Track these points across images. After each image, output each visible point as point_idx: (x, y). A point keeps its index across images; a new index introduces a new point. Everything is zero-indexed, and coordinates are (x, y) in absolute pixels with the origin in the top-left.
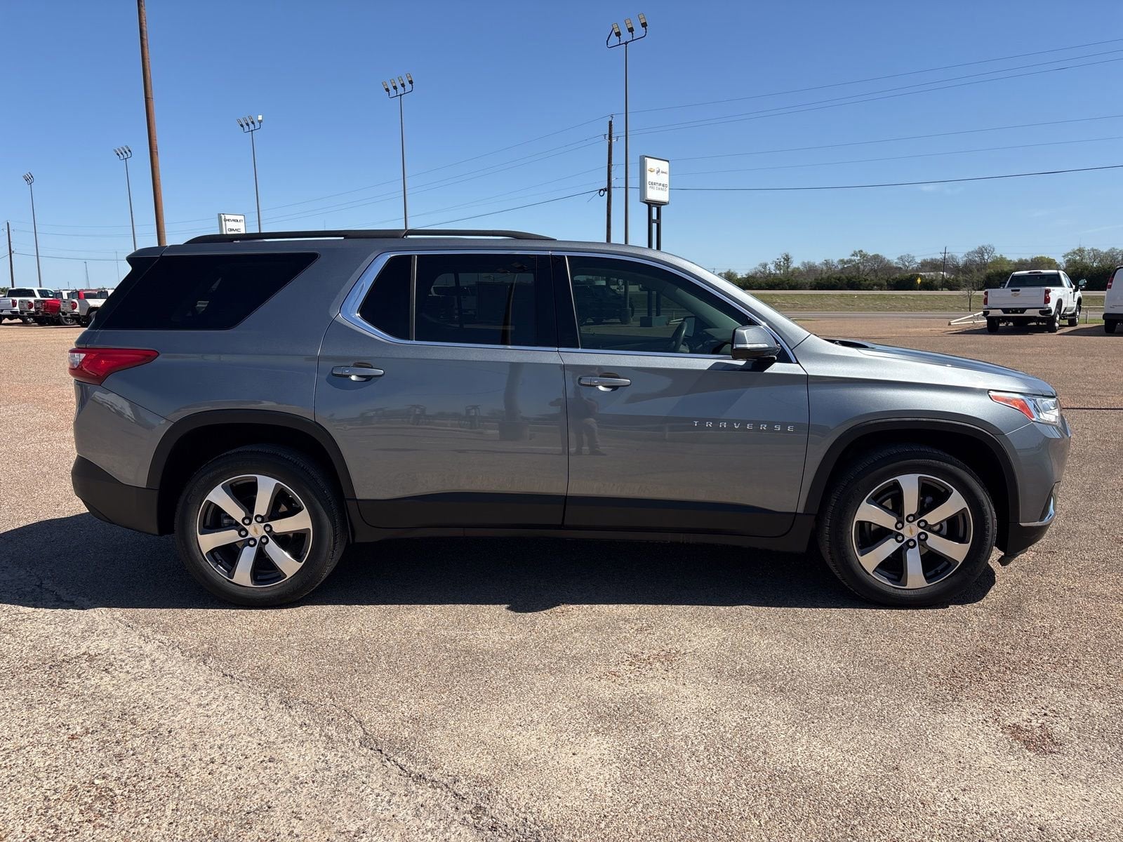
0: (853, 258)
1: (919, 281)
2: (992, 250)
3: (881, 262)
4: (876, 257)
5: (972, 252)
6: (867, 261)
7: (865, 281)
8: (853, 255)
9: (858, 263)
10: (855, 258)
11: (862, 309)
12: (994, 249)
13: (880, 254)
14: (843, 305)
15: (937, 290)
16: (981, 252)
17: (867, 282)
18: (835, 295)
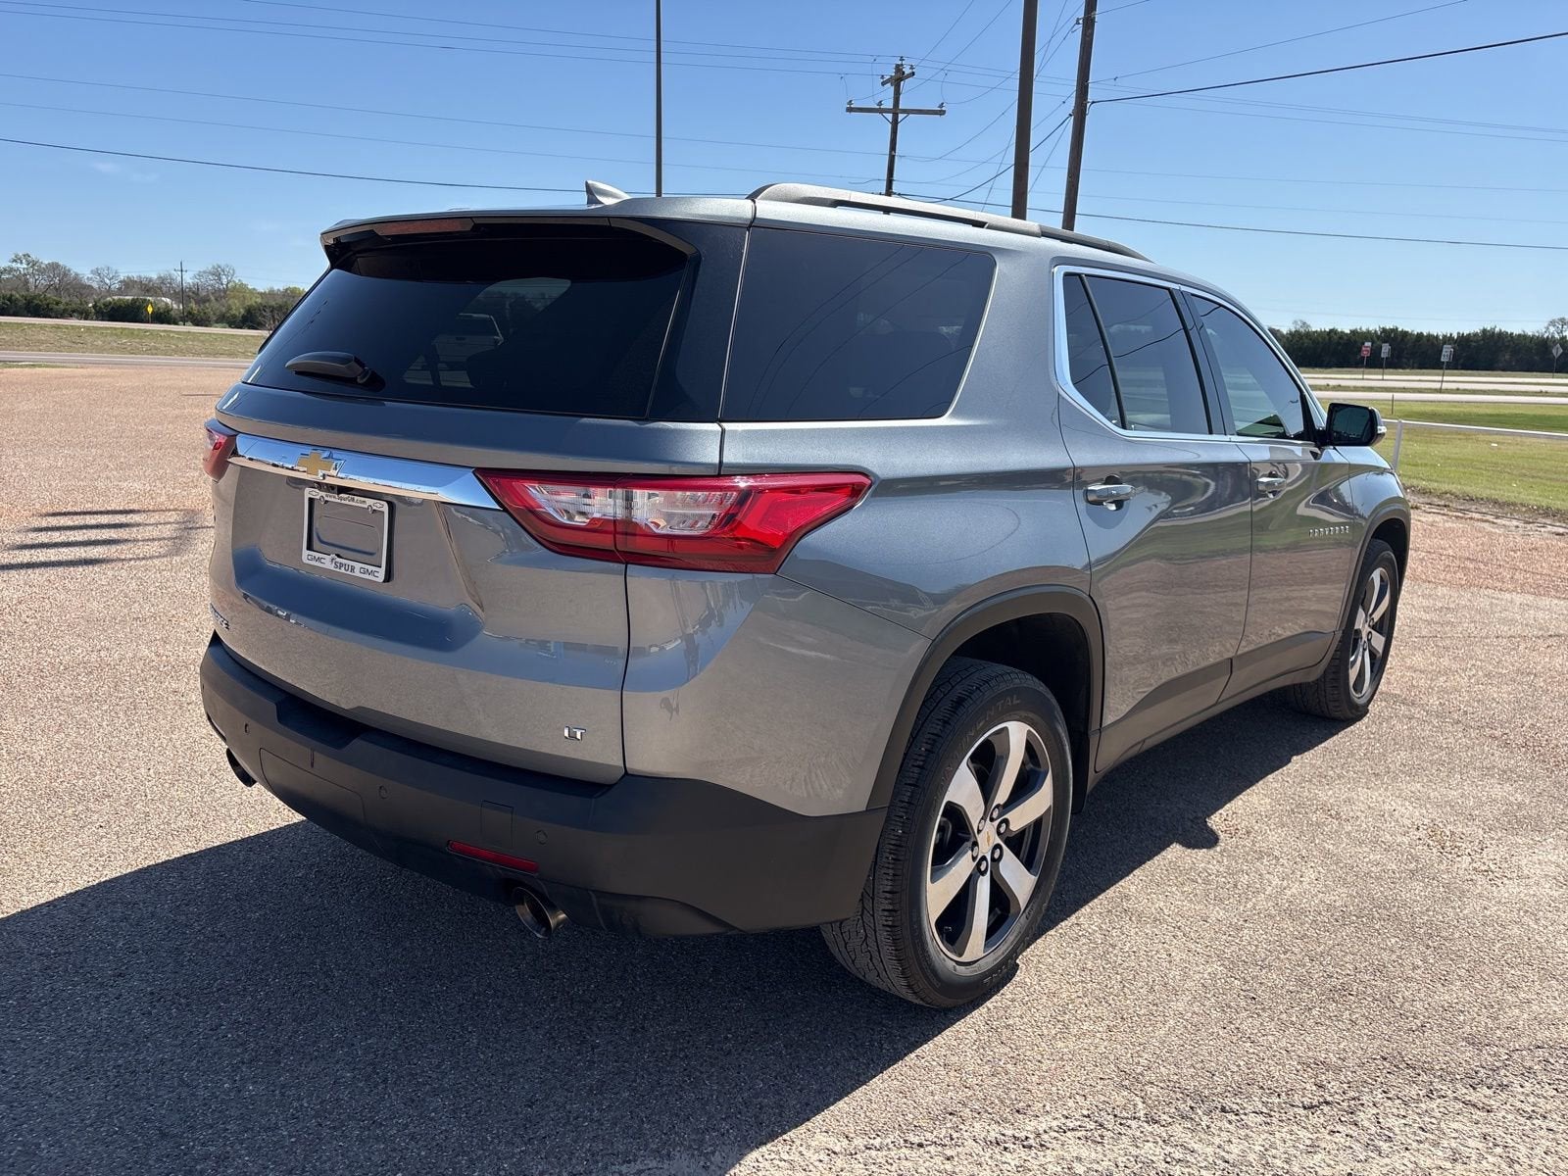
0: (14, 265)
1: (150, 309)
2: (231, 271)
3: (65, 275)
4: (54, 266)
5: (205, 272)
6: (41, 271)
7: (57, 304)
8: (15, 261)
9: (25, 275)
10: (19, 265)
11: (101, 350)
12: (234, 270)
13: (61, 263)
14: (65, 343)
15: (176, 324)
16: (217, 273)
17: (62, 307)
18: (45, 326)
